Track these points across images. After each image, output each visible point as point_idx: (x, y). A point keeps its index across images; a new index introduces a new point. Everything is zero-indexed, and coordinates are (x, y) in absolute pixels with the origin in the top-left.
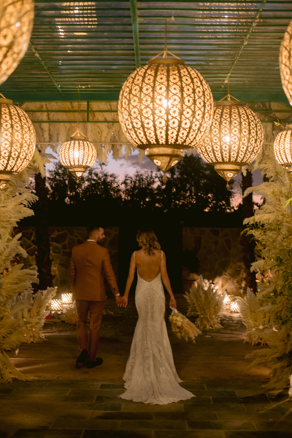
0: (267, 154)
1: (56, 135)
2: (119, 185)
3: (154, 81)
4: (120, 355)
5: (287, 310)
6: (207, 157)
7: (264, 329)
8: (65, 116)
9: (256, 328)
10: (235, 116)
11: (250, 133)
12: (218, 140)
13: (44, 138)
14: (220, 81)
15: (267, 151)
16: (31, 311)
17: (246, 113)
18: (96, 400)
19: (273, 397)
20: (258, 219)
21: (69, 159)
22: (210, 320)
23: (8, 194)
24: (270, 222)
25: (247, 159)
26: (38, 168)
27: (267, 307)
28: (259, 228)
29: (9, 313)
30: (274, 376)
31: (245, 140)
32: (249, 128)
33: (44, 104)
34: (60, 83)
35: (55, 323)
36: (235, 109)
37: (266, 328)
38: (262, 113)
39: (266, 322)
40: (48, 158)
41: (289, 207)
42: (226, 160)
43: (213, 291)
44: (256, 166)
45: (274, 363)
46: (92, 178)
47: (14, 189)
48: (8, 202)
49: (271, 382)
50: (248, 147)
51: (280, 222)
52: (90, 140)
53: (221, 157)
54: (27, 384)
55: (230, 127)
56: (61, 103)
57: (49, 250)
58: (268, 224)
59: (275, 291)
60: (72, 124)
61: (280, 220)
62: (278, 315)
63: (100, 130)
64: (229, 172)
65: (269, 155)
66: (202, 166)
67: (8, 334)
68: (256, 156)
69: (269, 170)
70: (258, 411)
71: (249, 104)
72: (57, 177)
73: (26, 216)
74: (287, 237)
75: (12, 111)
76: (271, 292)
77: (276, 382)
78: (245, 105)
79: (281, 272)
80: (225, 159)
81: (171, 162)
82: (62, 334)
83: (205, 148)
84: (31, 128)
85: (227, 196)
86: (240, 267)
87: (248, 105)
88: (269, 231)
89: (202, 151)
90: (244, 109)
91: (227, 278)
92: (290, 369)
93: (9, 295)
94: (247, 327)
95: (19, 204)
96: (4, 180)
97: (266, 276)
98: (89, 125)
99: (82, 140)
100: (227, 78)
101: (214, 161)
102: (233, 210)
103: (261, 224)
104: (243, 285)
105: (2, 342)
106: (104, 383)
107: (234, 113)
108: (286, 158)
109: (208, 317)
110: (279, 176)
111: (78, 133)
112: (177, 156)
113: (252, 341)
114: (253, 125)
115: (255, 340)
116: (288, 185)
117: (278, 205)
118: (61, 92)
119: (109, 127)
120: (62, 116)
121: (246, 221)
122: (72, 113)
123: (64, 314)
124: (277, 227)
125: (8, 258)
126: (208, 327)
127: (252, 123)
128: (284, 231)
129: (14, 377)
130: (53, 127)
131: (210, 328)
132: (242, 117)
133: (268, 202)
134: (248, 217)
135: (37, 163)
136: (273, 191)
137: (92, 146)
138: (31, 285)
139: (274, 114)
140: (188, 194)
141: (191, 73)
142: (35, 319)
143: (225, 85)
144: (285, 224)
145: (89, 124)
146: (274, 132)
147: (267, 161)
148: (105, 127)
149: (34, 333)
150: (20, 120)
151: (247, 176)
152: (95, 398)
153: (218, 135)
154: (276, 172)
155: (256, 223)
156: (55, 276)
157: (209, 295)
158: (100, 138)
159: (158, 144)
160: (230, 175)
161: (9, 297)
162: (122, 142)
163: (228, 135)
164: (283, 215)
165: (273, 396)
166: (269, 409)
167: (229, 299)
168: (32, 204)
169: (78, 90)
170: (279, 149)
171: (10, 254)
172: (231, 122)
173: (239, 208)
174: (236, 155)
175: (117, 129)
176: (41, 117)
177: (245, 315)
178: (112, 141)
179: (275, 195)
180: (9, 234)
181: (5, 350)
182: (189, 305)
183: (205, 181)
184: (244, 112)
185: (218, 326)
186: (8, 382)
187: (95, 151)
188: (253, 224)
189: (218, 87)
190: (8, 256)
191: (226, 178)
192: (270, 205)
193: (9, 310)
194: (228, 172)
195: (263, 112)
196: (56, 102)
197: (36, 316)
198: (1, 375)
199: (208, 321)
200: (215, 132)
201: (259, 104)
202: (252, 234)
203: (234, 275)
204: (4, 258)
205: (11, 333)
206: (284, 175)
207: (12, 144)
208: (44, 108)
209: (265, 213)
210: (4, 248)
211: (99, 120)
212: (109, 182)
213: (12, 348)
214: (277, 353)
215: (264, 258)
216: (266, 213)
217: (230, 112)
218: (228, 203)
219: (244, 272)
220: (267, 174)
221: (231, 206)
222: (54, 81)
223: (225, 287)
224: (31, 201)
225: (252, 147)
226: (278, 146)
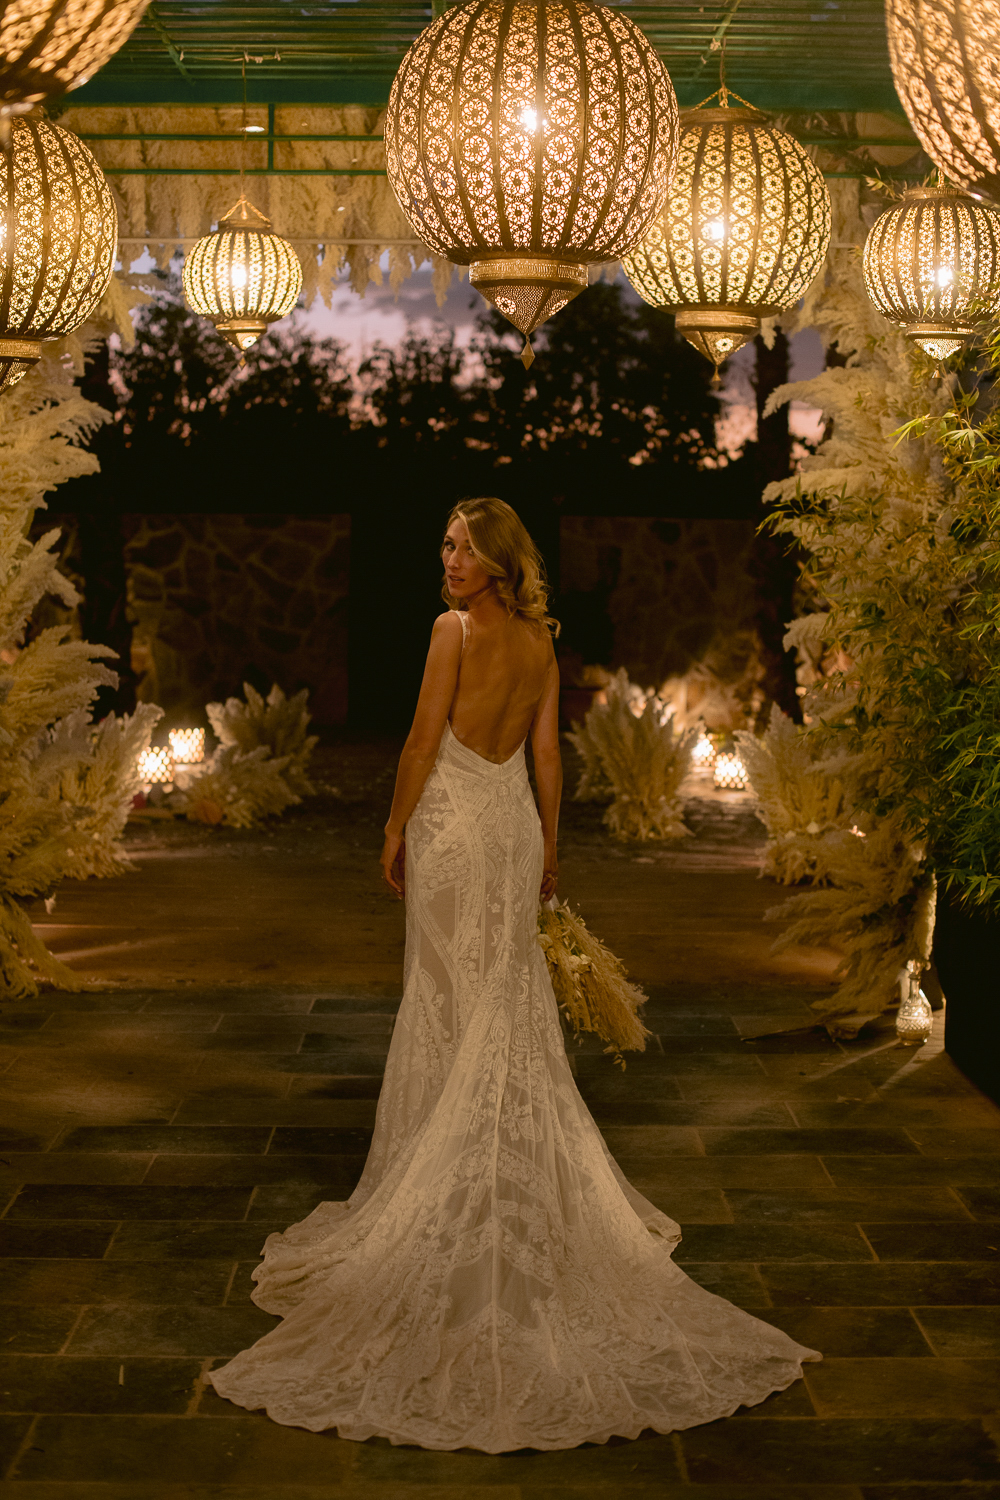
0: (840, 278)
1: (168, 215)
2: (349, 377)
3: (500, 51)
4: (373, 913)
5: (897, 767)
6: (654, 286)
7: (822, 833)
8: (197, 153)
9: (798, 830)
10: (741, 158)
11: (787, 214)
12: (687, 234)
13: (130, 223)
14: (694, 42)
15: (841, 270)
16: (89, 777)
17: (777, 147)
18: (304, 1045)
19: (850, 1037)
20: (810, 485)
21: (217, 293)
22: (650, 810)
23: (17, 403)
24: (848, 493)
25: (779, 293)
26: (113, 319)
27: (834, 762)
28: (812, 511)
29: (25, 780)
30: (853, 974)
31: (771, 235)
32: (787, 195)
33: (128, 112)
34: (182, 46)
35: (156, 821)
36: (742, 134)
37: (830, 829)
38: (827, 146)
39: (831, 812)
40: (141, 288)
41: (907, 445)
42: (714, 296)
43: (658, 721)
44: (805, 316)
45: (854, 936)
46: (263, 352)
47: (34, 387)
48: (19, 430)
49: (842, 991)
50: (781, 256)
51: (877, 495)
52: (277, 229)
53: (696, 289)
54: (85, 1000)
55: (727, 192)
56: (185, 111)
57: (124, 591)
58: (844, 500)
59: (859, 713)
60: (221, 177)
61: (879, 487)
62: (869, 784)
63: (311, 198)
64: (723, 334)
65: (845, 282)
66: (626, 313)
67: (25, 845)
68: (807, 285)
69: (846, 328)
70: (802, 1074)
71: (785, 117)
72: (147, 350)
73: (74, 475)
74: (900, 542)
75: (44, 139)
76: (848, 715)
77: (859, 993)
78: (774, 121)
79: (879, 652)
80: (709, 294)
81: (549, 302)
82: (180, 854)
83: (647, 257)
84: (105, 194)
85: (705, 415)
86: (746, 645)
87: (783, 122)
88: (844, 525)
89: (636, 269)
90: (771, 135)
91: (703, 683)
92: (901, 951)
93: (25, 724)
94: (769, 827)
95: (52, 437)
96: (22, 360)
97: (830, 674)
98: (275, 181)
99: (259, 232)
100: (719, 36)
101: (676, 300)
102: (723, 462)
103: (819, 501)
104: (756, 704)
105: (6, 870)
106: (324, 997)
107: (739, 148)
108: (901, 293)
109: (646, 801)
110: (876, 349)
111: (244, 208)
112: (566, 285)
113: (785, 872)
114: (798, 186)
115: (794, 868)
116: (906, 379)
117: (874, 440)
118: (184, 73)
119: (339, 189)
120: (187, 153)
121: (771, 492)
122: (219, 143)
123: (183, 792)
124: (868, 508)
125: (19, 607)
126: (645, 833)
127: (795, 181)
128: (891, 522)
129: (43, 979)
130: (160, 188)
131: (652, 835)
132: (765, 162)
133: (842, 432)
134: (779, 479)
135: (110, 302)
136: (856, 396)
137: (290, 251)
138: (95, 692)
139: (866, 152)
140: (577, 407)
141: (613, 26)
142: (102, 803)
143: (712, 56)
144: (894, 500)
145: (276, 177)
146: (865, 209)
147: (838, 302)
148: (325, 188)
149: (98, 847)
150: (72, 170)
151: (775, 347)
152: (302, 1040)
153: (689, 219)
154: (868, 336)
155: (804, 496)
156: (144, 673)
157: (648, 729)
158: (311, 223)
159: (508, 249)
160: (723, 345)
161: (25, 730)
162: (380, 237)
163: (721, 219)
164: (887, 472)
165: (849, 1032)
166: (835, 1069)
167: (711, 747)
168: (90, 437)
169: (242, 67)
170: (880, 266)
171: (26, 594)
172: (728, 177)
173: (745, 452)
174: (743, 280)
175: (365, 193)
176: (120, 157)
177: (764, 792)
178: (349, 234)
179: (865, 410)
180: (22, 531)
181: (16, 897)
182: (583, 765)
183: (635, 363)
184: (771, 145)
185: (677, 830)
186: (25, 994)
187: (296, 265)
188: (793, 501)
189: (689, 64)
190: (21, 602)
191: (710, 354)
192: (849, 440)
193: (27, 772)
194: (719, 335)
195: (828, 142)
196: (170, 108)
197: (101, 796)
198: (4, 973)
199: (645, 814)
200: (680, 207)
201: (817, 118)
202: (791, 533)
203: (727, 672)
204: (8, 606)
205: (32, 843)
206: (894, 345)
207: (46, 243)
208: (131, 128)
209: (832, 465)
210: (8, 576)
211: (307, 167)
212: (317, 367)
213: (36, 891)
214: (862, 902)
215: (826, 609)
216: (835, 467)
217: (728, 144)
218: (710, 438)
219: (761, 661)
220: (840, 344)
221: (720, 445)
222: (165, 41)
223: (697, 711)
224: (89, 426)
225: (794, 257)
226: (876, 256)
